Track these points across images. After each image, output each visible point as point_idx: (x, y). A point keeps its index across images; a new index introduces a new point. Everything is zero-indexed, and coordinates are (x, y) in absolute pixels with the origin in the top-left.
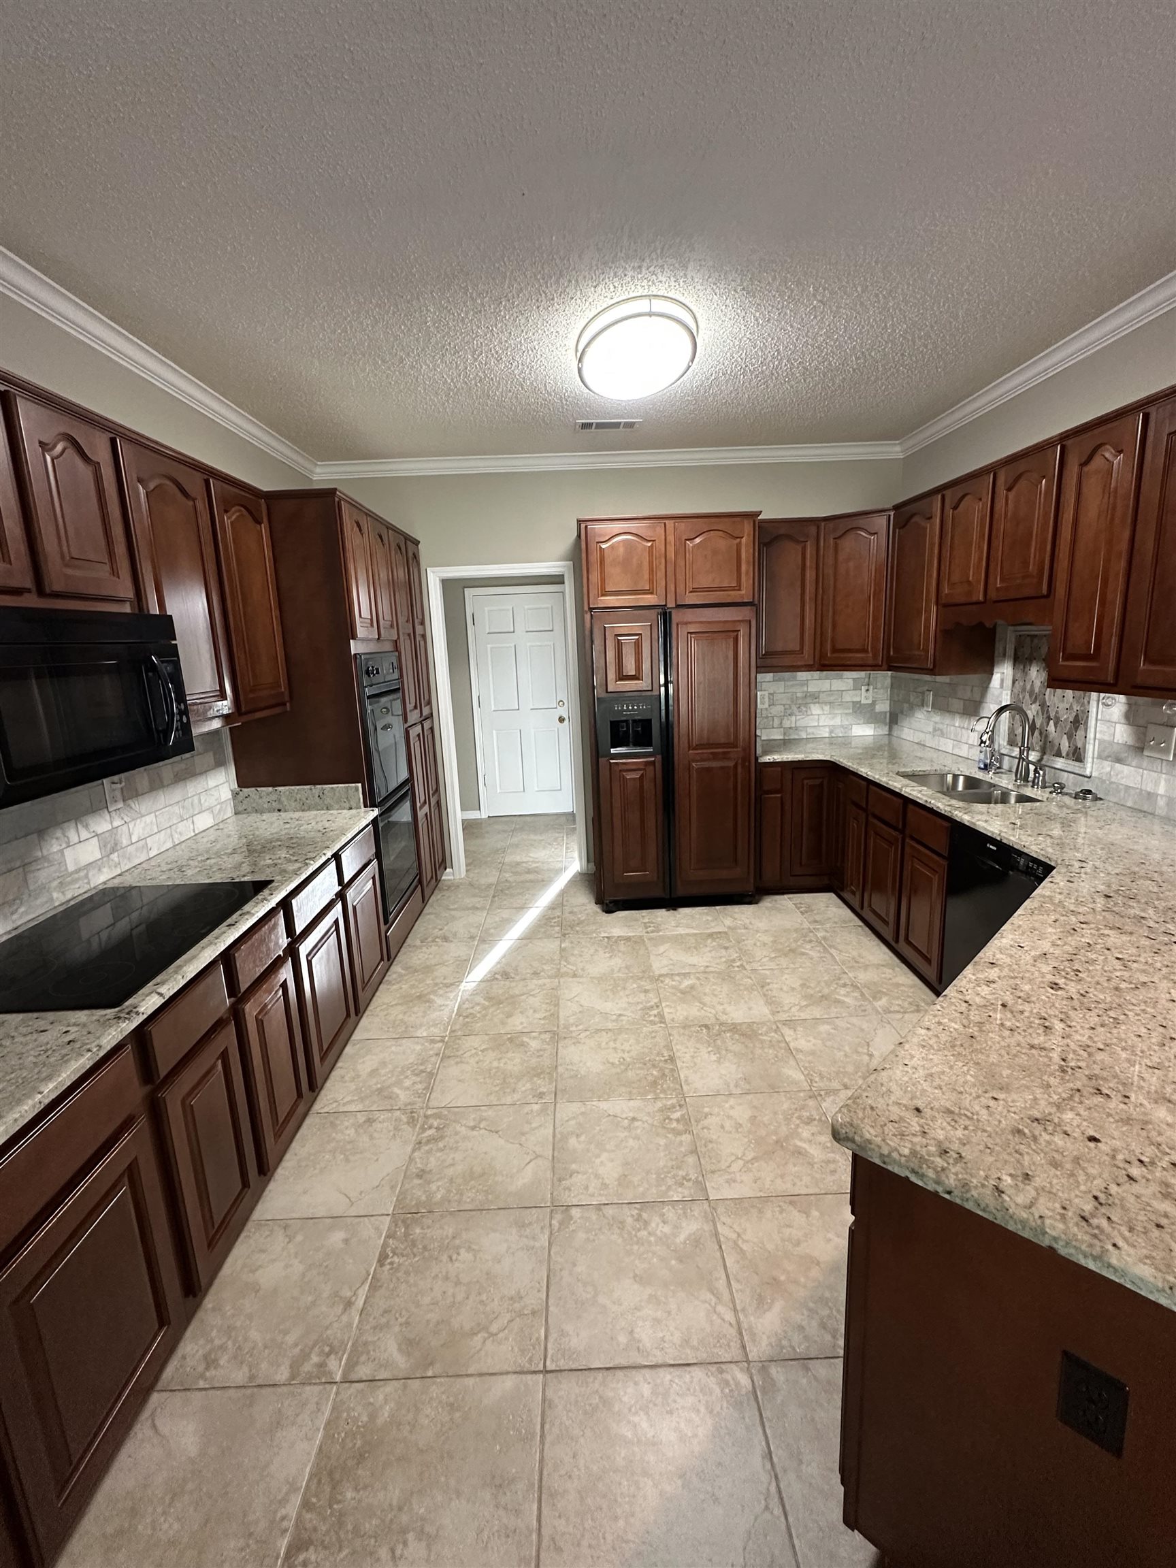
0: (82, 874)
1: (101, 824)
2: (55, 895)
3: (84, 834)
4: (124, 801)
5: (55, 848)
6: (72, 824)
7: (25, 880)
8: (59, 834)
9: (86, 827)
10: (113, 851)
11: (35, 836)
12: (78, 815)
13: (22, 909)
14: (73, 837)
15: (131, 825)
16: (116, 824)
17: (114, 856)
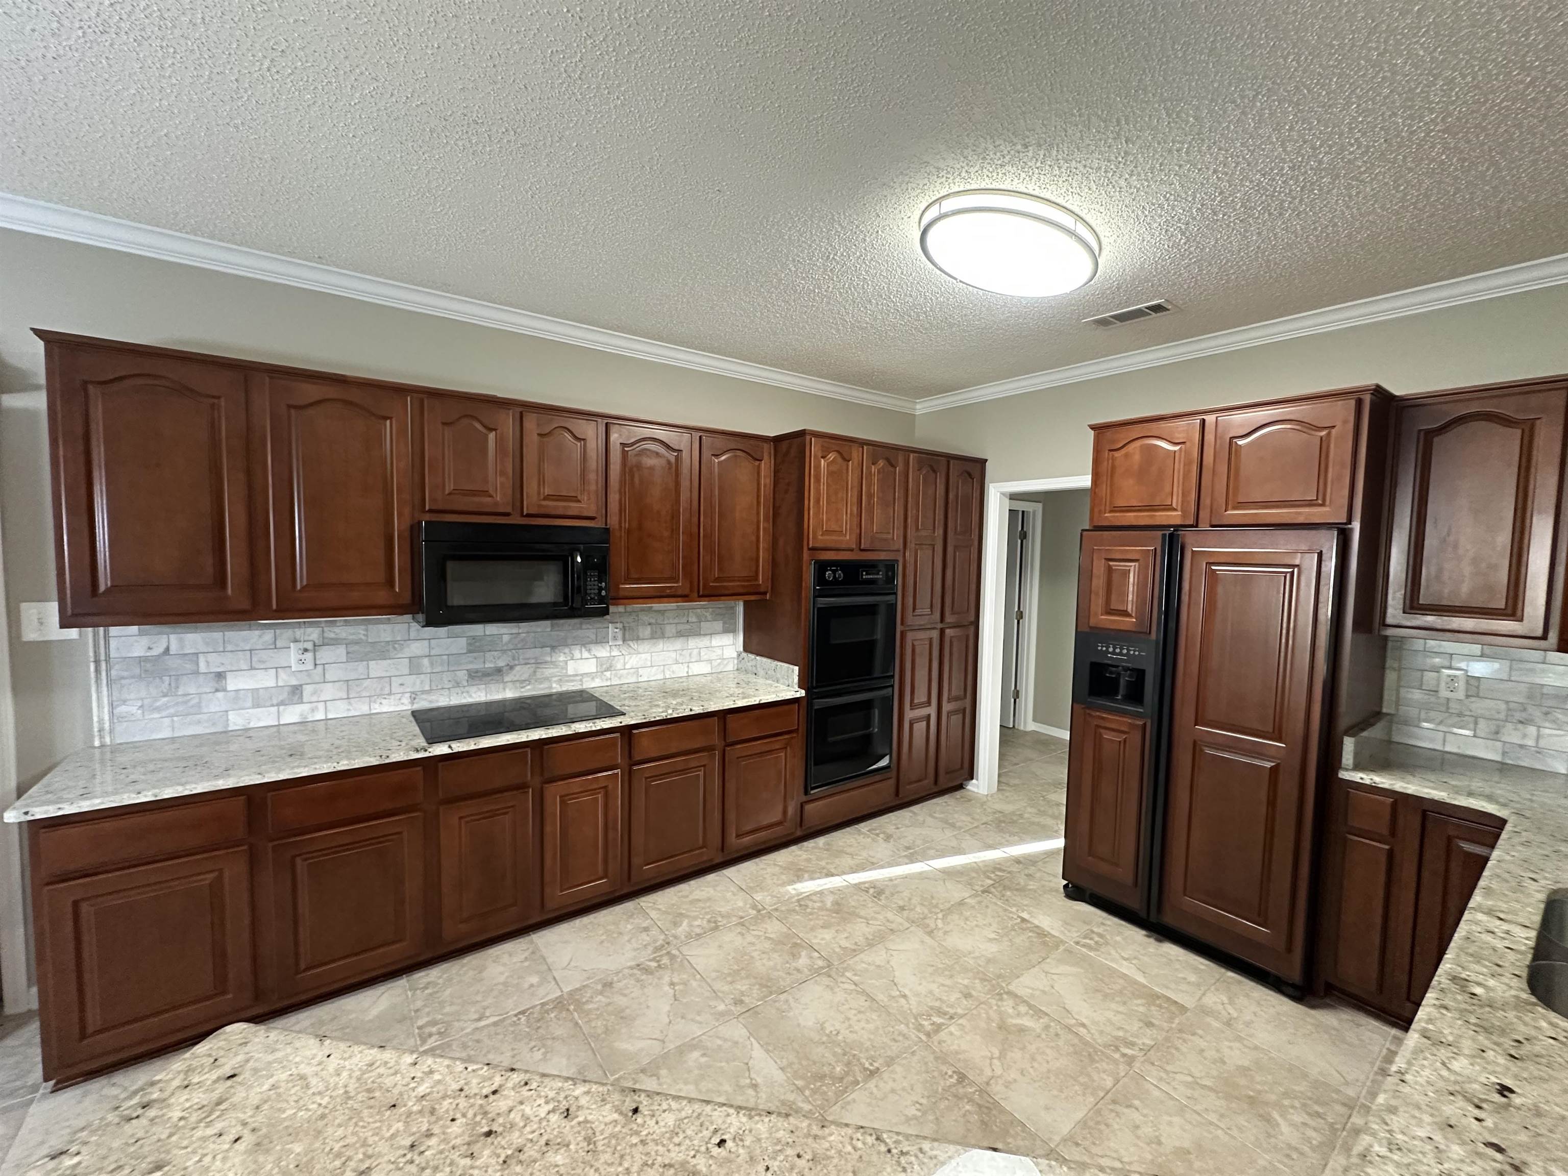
0: (578, 678)
1: (602, 652)
2: (554, 685)
3: (586, 654)
4: (624, 640)
5: (562, 658)
6: (578, 647)
7: (535, 672)
8: (567, 650)
9: (589, 651)
10: (607, 670)
11: (548, 649)
12: (585, 644)
13: (529, 687)
14: (577, 654)
15: (627, 658)
16: (613, 654)
17: (608, 674)
